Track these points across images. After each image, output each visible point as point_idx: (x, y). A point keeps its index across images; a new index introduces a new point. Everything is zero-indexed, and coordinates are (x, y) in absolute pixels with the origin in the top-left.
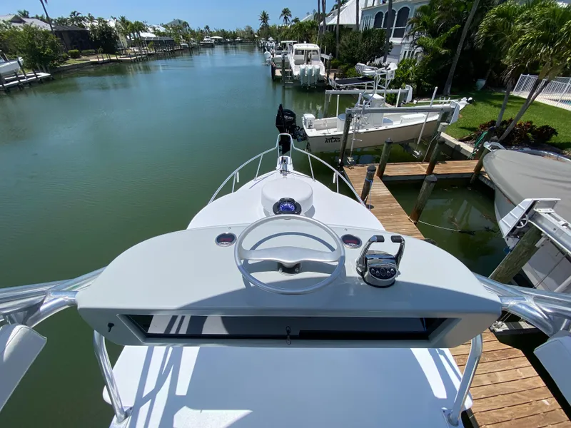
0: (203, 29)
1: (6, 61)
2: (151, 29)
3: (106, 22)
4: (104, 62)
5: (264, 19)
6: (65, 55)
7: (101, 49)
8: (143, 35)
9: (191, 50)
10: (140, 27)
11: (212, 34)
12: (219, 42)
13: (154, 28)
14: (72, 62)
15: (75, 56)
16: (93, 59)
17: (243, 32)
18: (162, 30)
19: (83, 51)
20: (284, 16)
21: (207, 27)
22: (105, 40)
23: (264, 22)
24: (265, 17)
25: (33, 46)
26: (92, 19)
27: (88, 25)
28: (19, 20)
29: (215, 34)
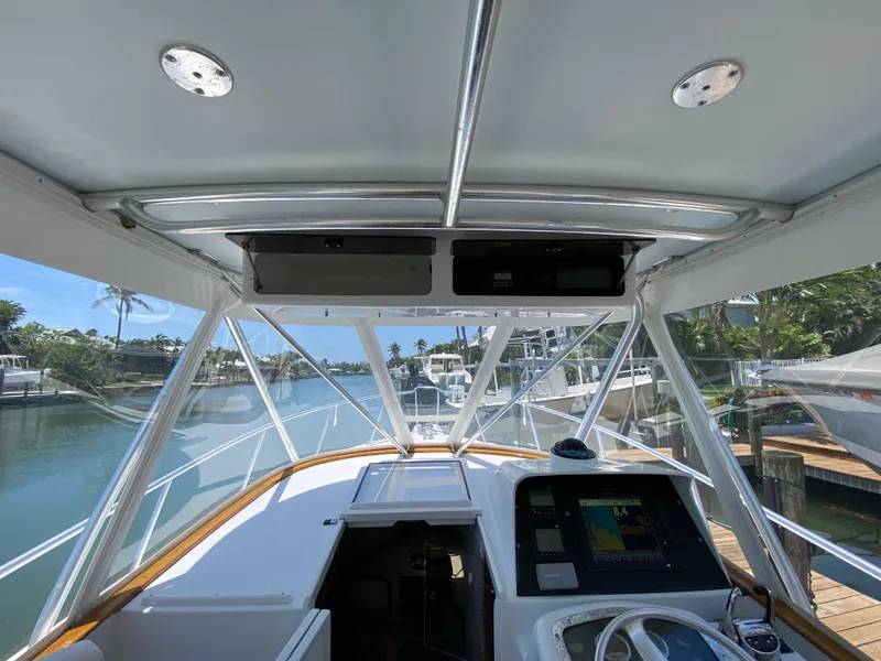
1: (25, 369)
5: (394, 351)
8: (238, 363)
10: (237, 356)
11: (329, 367)
12: (338, 374)
14: (125, 384)
18: (265, 360)
19: (147, 375)
21: (325, 361)
24: (396, 348)
25: (77, 359)
26: (178, 343)
27: (171, 348)
28: (75, 333)
29: (333, 367)
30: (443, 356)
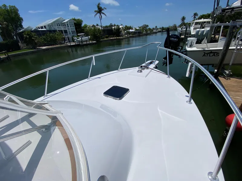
0: (154, 28)
1: (85, 37)
2: (134, 29)
3: (119, 26)
4: (114, 39)
5: (183, 20)
6: (104, 37)
7: (115, 35)
8: (131, 30)
9: (147, 34)
10: (130, 28)
11: (158, 29)
12: (160, 31)
13: (135, 28)
14: (105, 39)
15: (107, 37)
16: (112, 38)
17: (171, 27)
18: (138, 28)
19: (110, 36)
20: (194, 16)
21: (156, 27)
22: (117, 32)
23: (183, 21)
24: (183, 19)
25: (94, 33)
26: (115, 26)
27: (113, 27)
28: (93, 26)
29: (159, 29)
30: (202, 20)
